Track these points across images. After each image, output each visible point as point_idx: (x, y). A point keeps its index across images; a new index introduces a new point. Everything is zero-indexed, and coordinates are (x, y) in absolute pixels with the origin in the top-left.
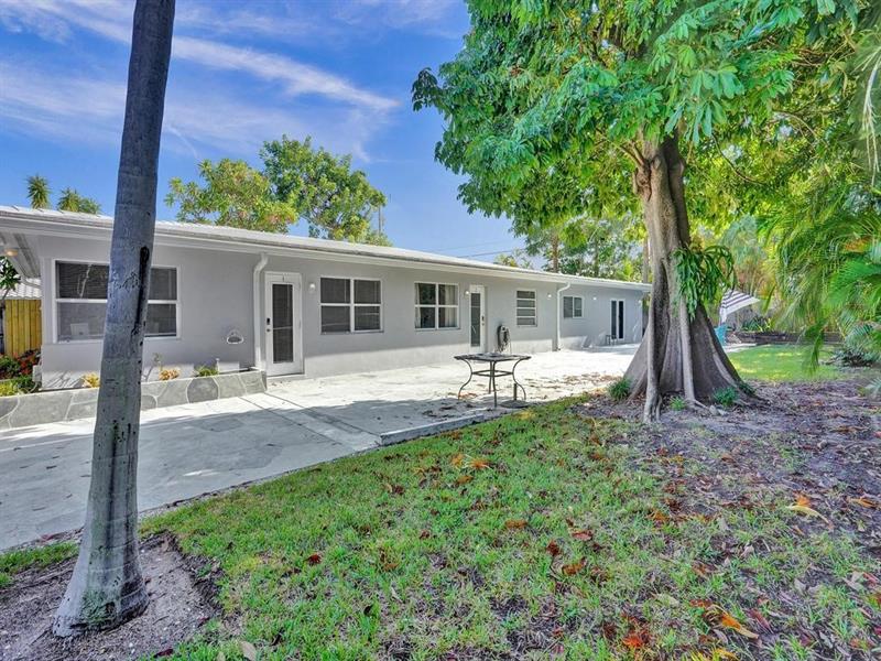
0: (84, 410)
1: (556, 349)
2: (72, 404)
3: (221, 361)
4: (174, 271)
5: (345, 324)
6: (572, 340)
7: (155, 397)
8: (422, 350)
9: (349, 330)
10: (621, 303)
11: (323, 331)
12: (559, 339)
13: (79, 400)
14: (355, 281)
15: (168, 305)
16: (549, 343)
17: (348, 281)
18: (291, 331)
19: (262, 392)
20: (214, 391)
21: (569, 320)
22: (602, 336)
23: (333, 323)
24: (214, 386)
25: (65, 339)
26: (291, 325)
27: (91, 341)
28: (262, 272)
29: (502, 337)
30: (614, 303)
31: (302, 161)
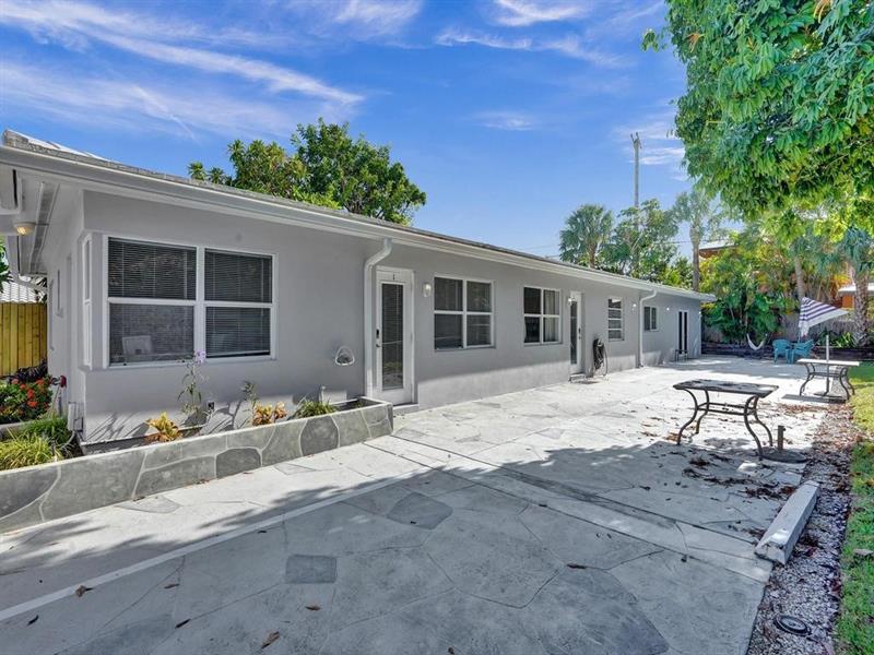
0: (160, 479)
1: (638, 365)
2: (143, 470)
3: (325, 390)
4: (268, 261)
5: (457, 337)
6: (651, 355)
7: (260, 451)
8: (530, 370)
9: (461, 345)
10: (686, 314)
11: (436, 346)
12: (642, 356)
13: (152, 464)
14: (468, 282)
15: (259, 310)
16: (633, 358)
17: (460, 282)
18: (401, 346)
19: (388, 433)
20: (333, 437)
21: (648, 333)
22: (672, 350)
23: (446, 336)
24: (333, 429)
25: (121, 361)
26: (401, 338)
27: (158, 364)
28: (374, 267)
29: (598, 352)
30: (680, 313)
31: (342, 149)
